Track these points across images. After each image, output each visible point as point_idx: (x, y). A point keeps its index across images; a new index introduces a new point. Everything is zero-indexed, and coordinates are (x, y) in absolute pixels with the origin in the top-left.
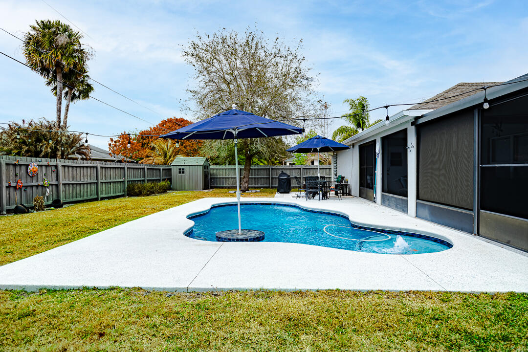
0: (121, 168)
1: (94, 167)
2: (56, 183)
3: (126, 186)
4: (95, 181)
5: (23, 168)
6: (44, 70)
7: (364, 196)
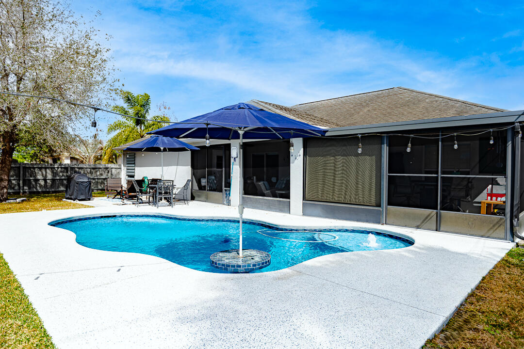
7: (202, 199)
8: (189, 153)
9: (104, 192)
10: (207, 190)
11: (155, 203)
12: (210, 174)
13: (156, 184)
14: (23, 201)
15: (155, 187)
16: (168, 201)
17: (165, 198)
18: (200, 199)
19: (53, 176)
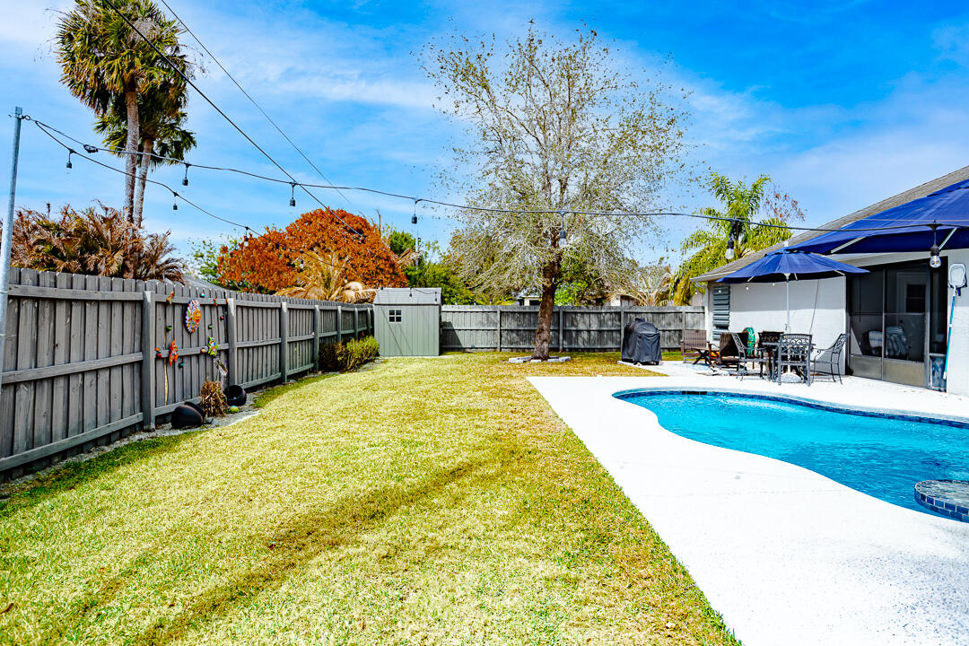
0: (309, 310)
1: (276, 308)
2: (226, 346)
3: (317, 349)
4: (278, 341)
5: (178, 310)
6: (99, 96)
7: (873, 375)
8: (842, 281)
9: (676, 351)
10: (885, 357)
11: (773, 375)
12: (890, 323)
13: (776, 341)
14: (566, 360)
15: (774, 347)
16: (799, 374)
17: (792, 368)
18: (867, 374)
19: (601, 325)
